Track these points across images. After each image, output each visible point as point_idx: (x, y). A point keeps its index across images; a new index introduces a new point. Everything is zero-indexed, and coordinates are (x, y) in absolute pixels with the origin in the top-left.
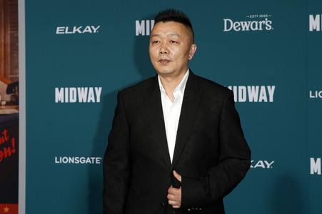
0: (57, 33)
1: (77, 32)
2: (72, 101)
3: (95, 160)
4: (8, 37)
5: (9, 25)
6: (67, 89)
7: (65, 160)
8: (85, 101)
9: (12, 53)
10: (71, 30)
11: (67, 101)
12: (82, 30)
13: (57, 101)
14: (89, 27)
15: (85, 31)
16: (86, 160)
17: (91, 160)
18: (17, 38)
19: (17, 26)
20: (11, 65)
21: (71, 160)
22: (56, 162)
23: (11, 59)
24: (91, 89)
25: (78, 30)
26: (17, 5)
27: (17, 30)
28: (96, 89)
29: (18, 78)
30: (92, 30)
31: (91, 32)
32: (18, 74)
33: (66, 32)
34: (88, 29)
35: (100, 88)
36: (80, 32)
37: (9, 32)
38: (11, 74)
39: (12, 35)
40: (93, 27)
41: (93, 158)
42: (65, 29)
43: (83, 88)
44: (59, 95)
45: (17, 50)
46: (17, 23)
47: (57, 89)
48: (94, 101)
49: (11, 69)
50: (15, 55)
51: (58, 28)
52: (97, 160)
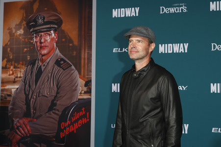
0: (114, 52)
1: (125, 51)
4: (86, 54)
5: (87, 45)
6: (118, 84)
9: (88, 63)
10: (121, 50)
11: (118, 91)
13: (113, 91)
18: (91, 54)
19: (91, 48)
20: (87, 70)
22: (112, 127)
23: (88, 67)
26: (91, 36)
27: (91, 50)
29: (91, 78)
32: (91, 75)
33: (119, 51)
37: (87, 51)
38: (87, 75)
39: (88, 53)
44: (115, 88)
45: (91, 62)
46: (91, 46)
47: (113, 84)
49: (87, 72)
51: (114, 49)
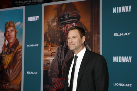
0: (114, 35)
1: (122, 35)
2: (120, 62)
3: (129, 85)
4: (96, 38)
5: (96, 33)
6: (118, 57)
7: (117, 84)
8: (125, 62)
9: (97, 43)
10: (119, 34)
11: (118, 62)
12: (124, 34)
13: (114, 62)
14: (126, 33)
15: (125, 35)
16: (126, 85)
17: (128, 85)
18: (99, 38)
19: (99, 33)
20: (97, 48)
21: (120, 85)
22: (114, 85)
23: (97, 46)
24: (127, 57)
25: (122, 34)
26: (99, 26)
27: (99, 35)
28: (129, 57)
29: (99, 53)
30: (128, 34)
31: (127, 35)
32: (99, 51)
33: (118, 35)
34: (126, 34)
35: (131, 57)
36: (123, 35)
37: (96, 36)
38: (97, 51)
39: (97, 37)
40: (128, 33)
41: (128, 84)
42: (117, 34)
43: (124, 57)
44: (115, 59)
45: (99, 42)
46: (99, 32)
47: (114, 57)
48: (128, 62)
49: (97, 49)
50: (98, 44)
51: (114, 34)
52: (130, 85)
